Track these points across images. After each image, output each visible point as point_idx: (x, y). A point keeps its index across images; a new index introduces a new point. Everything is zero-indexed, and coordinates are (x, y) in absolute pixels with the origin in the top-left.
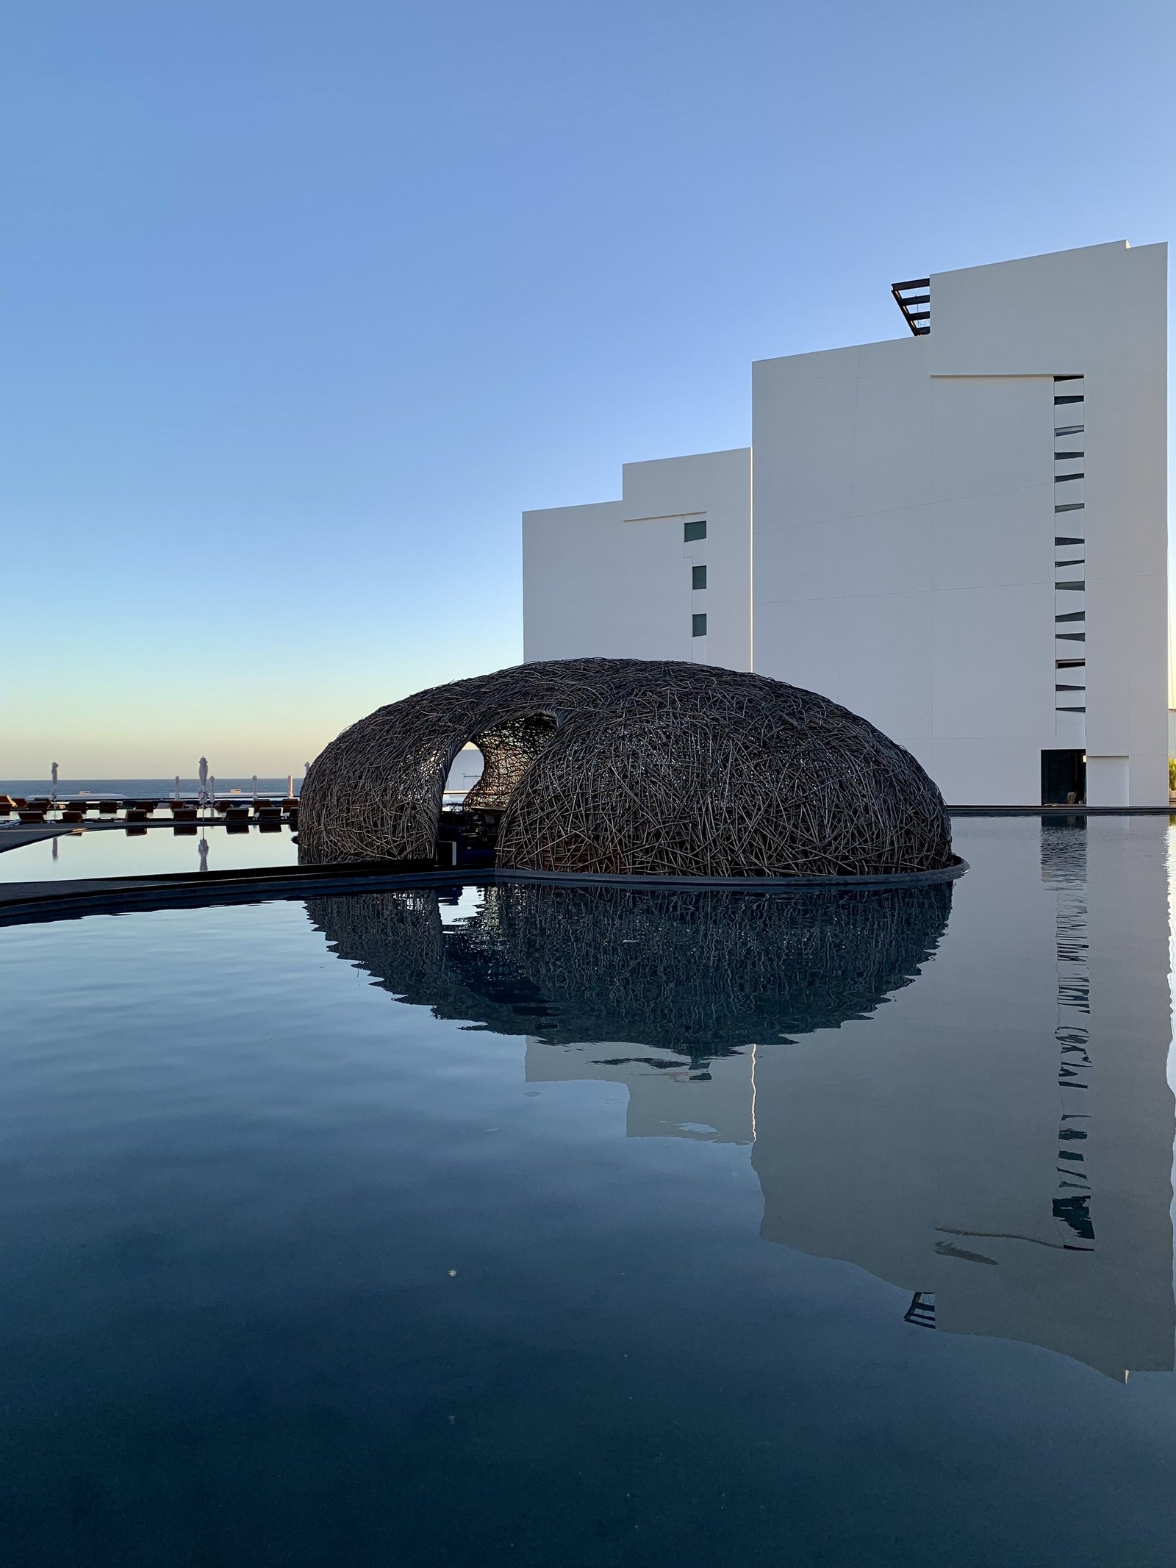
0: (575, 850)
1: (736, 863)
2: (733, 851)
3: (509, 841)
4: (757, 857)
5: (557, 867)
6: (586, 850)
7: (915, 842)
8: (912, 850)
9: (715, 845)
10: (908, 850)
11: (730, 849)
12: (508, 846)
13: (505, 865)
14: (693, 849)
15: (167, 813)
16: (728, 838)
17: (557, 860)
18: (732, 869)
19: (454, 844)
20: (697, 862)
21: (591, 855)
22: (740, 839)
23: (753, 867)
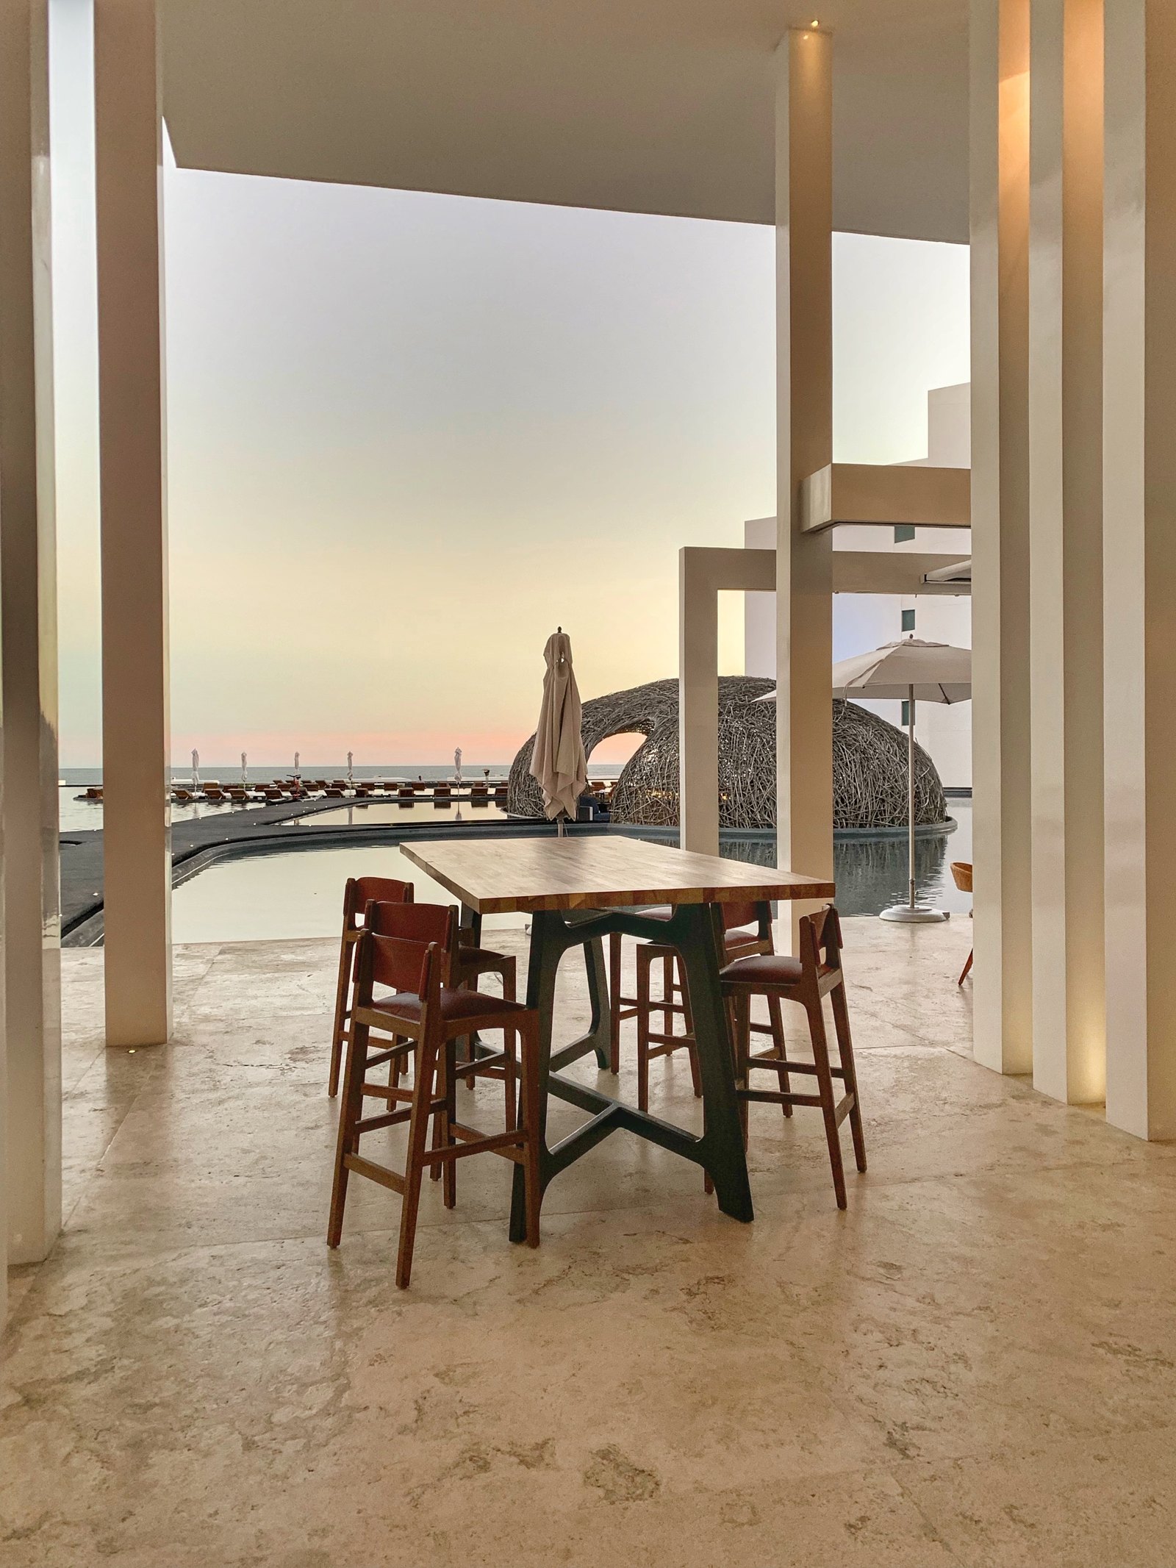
0: (656, 811)
1: (755, 820)
2: (752, 812)
3: (617, 805)
4: (768, 816)
5: (645, 822)
6: (662, 811)
7: (888, 807)
8: (885, 813)
9: (742, 807)
10: (882, 812)
11: (751, 810)
12: (618, 809)
13: (615, 821)
14: (728, 810)
15: (430, 792)
16: (751, 803)
17: (645, 817)
18: (752, 824)
19: (591, 808)
20: (730, 819)
21: (665, 815)
22: (758, 803)
23: (766, 822)
